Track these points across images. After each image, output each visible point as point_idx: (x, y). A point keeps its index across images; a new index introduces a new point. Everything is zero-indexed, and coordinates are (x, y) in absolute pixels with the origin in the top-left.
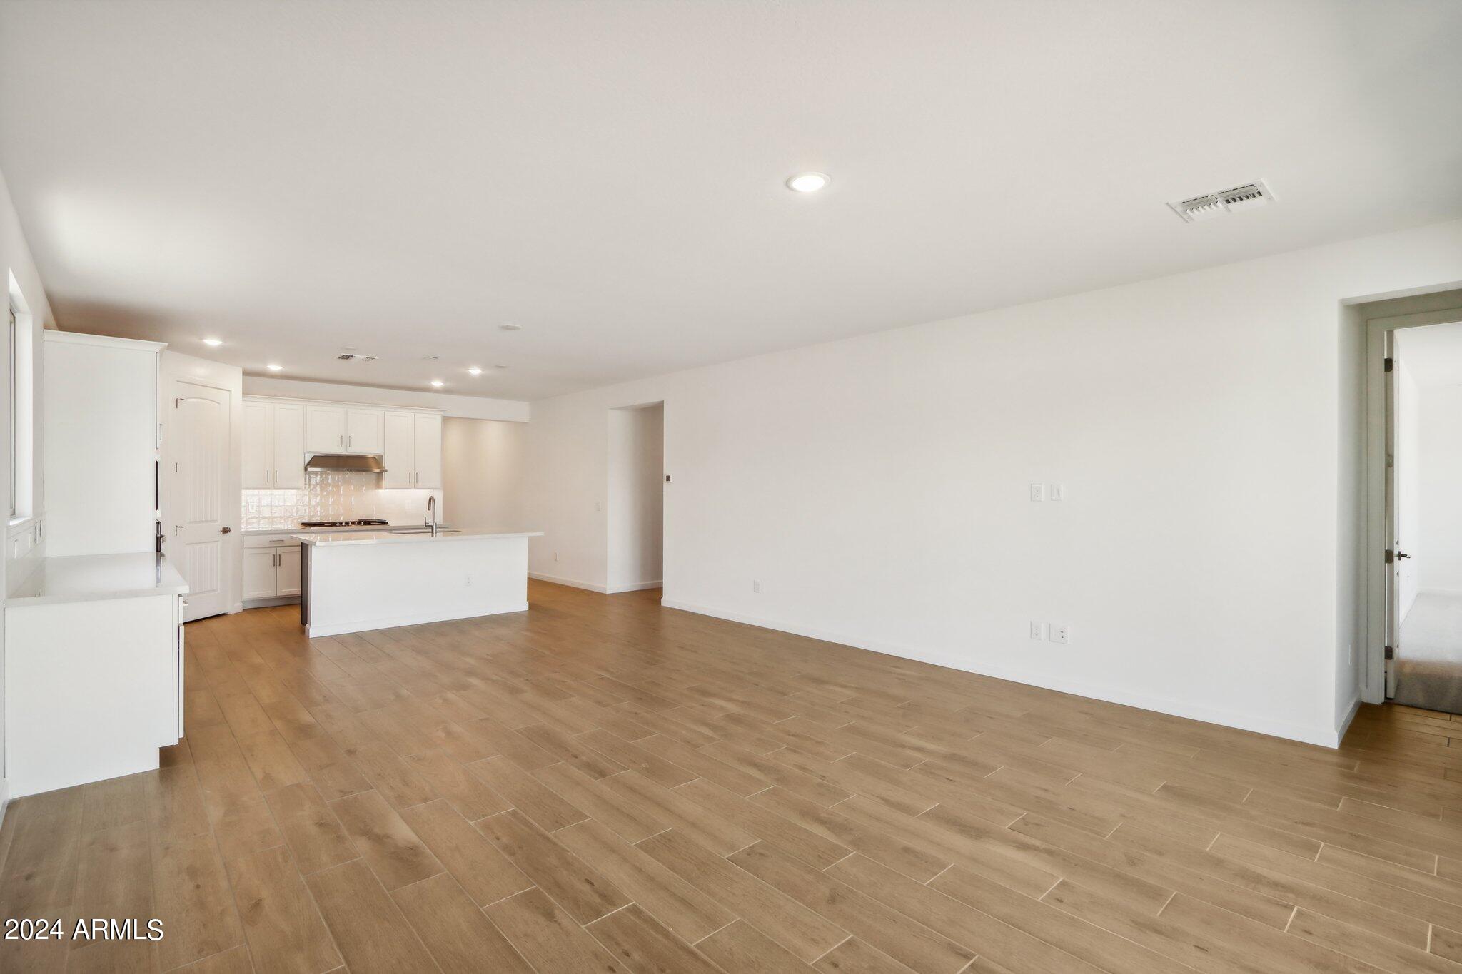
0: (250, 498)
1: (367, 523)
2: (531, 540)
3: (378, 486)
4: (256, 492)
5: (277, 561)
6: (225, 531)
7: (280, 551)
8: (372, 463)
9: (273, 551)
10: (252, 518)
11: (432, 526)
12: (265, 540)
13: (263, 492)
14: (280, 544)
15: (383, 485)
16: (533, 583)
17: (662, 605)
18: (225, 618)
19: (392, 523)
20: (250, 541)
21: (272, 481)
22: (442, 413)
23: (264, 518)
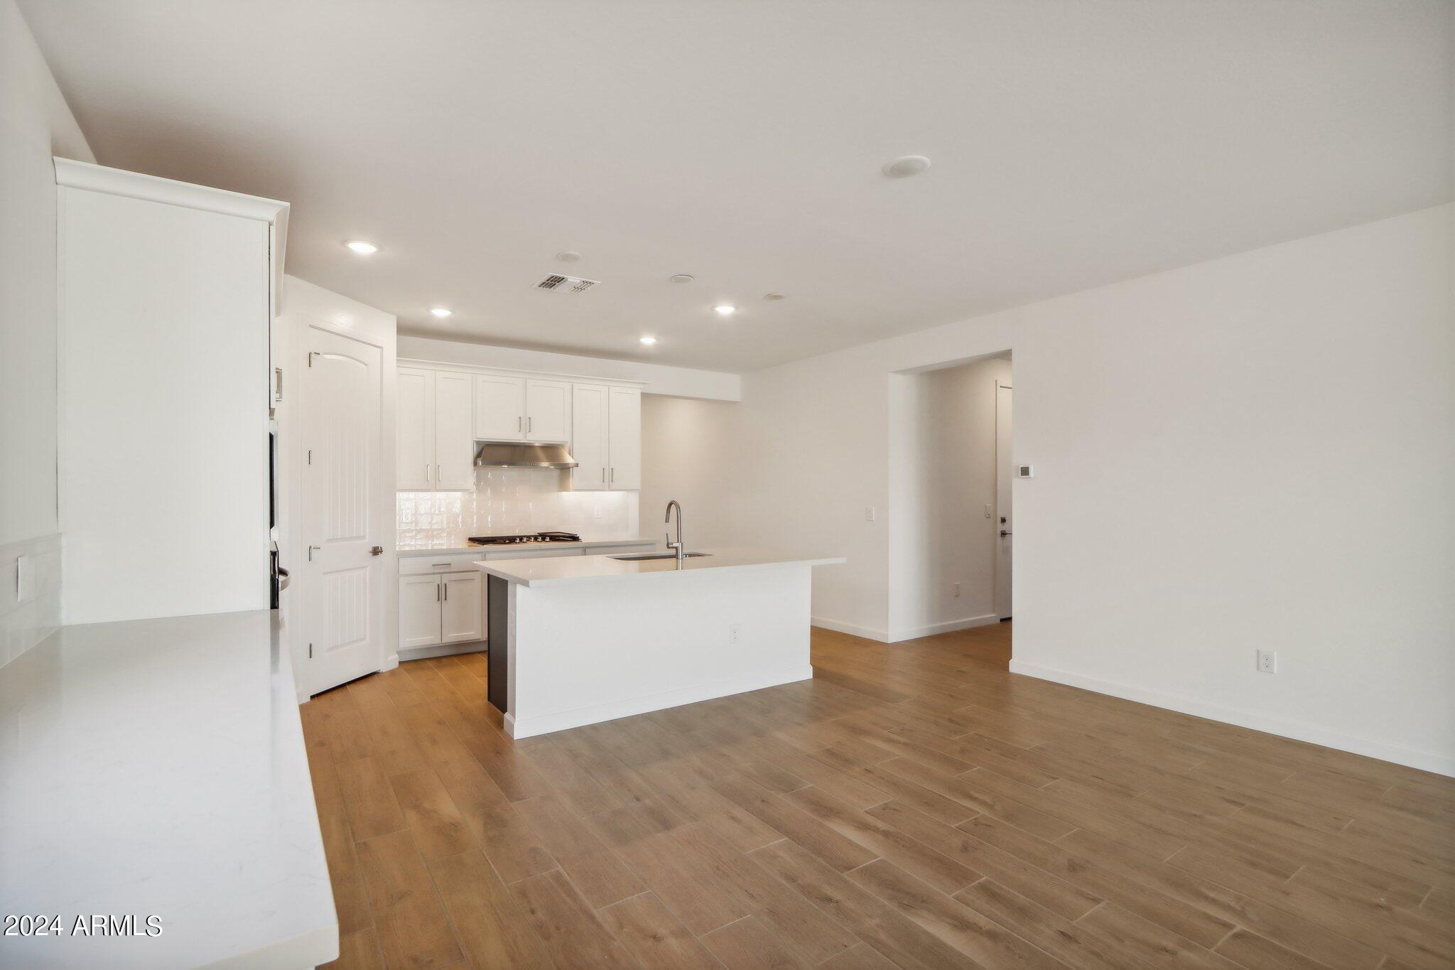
0: (407, 502)
1: (555, 538)
2: (816, 572)
3: (563, 486)
4: (412, 495)
5: (442, 594)
6: (376, 551)
7: (446, 579)
8: (540, 454)
9: (437, 579)
10: (406, 531)
11: (676, 548)
12: (425, 564)
13: (421, 495)
14: (443, 568)
15: (571, 486)
16: (820, 636)
17: (1010, 671)
18: (375, 678)
19: (586, 538)
20: (407, 565)
21: (433, 481)
22: (642, 387)
23: (420, 531)
